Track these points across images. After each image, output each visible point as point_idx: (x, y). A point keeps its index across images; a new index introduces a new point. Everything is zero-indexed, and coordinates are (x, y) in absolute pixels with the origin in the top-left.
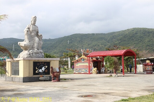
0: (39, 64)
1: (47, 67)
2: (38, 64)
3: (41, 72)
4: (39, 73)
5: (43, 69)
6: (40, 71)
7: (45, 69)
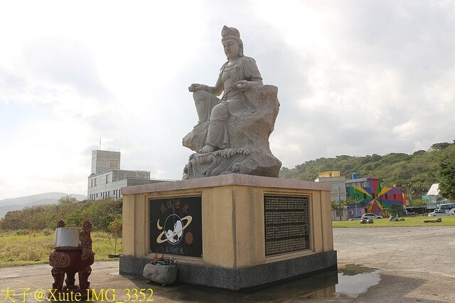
0: (166, 207)
1: (189, 218)
2: (163, 209)
3: (172, 240)
4: (166, 247)
5: (179, 228)
6: (170, 236)
7: (185, 232)
